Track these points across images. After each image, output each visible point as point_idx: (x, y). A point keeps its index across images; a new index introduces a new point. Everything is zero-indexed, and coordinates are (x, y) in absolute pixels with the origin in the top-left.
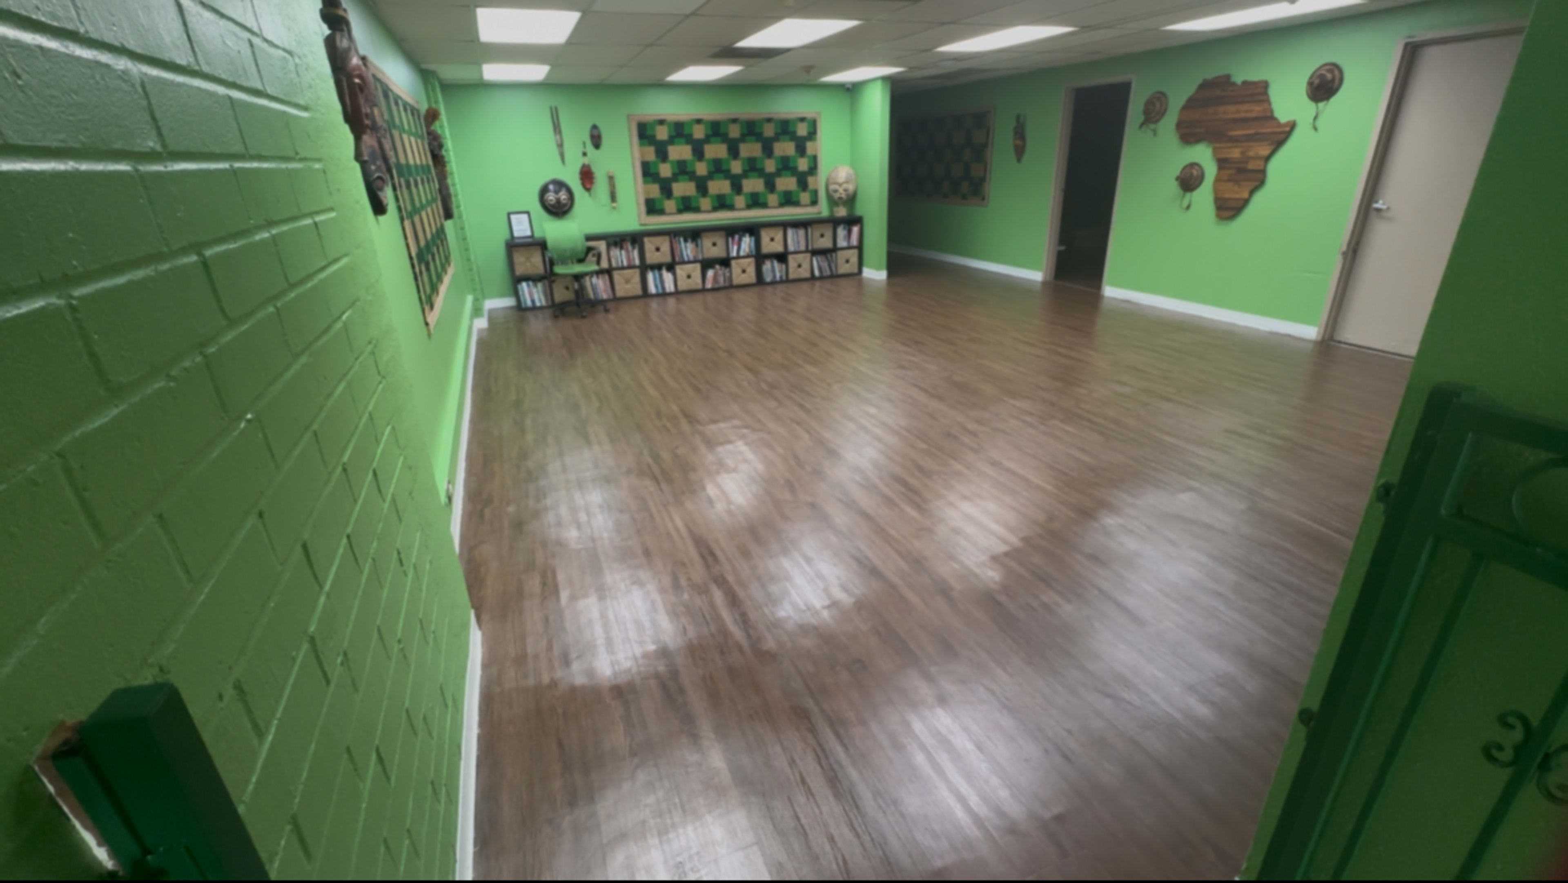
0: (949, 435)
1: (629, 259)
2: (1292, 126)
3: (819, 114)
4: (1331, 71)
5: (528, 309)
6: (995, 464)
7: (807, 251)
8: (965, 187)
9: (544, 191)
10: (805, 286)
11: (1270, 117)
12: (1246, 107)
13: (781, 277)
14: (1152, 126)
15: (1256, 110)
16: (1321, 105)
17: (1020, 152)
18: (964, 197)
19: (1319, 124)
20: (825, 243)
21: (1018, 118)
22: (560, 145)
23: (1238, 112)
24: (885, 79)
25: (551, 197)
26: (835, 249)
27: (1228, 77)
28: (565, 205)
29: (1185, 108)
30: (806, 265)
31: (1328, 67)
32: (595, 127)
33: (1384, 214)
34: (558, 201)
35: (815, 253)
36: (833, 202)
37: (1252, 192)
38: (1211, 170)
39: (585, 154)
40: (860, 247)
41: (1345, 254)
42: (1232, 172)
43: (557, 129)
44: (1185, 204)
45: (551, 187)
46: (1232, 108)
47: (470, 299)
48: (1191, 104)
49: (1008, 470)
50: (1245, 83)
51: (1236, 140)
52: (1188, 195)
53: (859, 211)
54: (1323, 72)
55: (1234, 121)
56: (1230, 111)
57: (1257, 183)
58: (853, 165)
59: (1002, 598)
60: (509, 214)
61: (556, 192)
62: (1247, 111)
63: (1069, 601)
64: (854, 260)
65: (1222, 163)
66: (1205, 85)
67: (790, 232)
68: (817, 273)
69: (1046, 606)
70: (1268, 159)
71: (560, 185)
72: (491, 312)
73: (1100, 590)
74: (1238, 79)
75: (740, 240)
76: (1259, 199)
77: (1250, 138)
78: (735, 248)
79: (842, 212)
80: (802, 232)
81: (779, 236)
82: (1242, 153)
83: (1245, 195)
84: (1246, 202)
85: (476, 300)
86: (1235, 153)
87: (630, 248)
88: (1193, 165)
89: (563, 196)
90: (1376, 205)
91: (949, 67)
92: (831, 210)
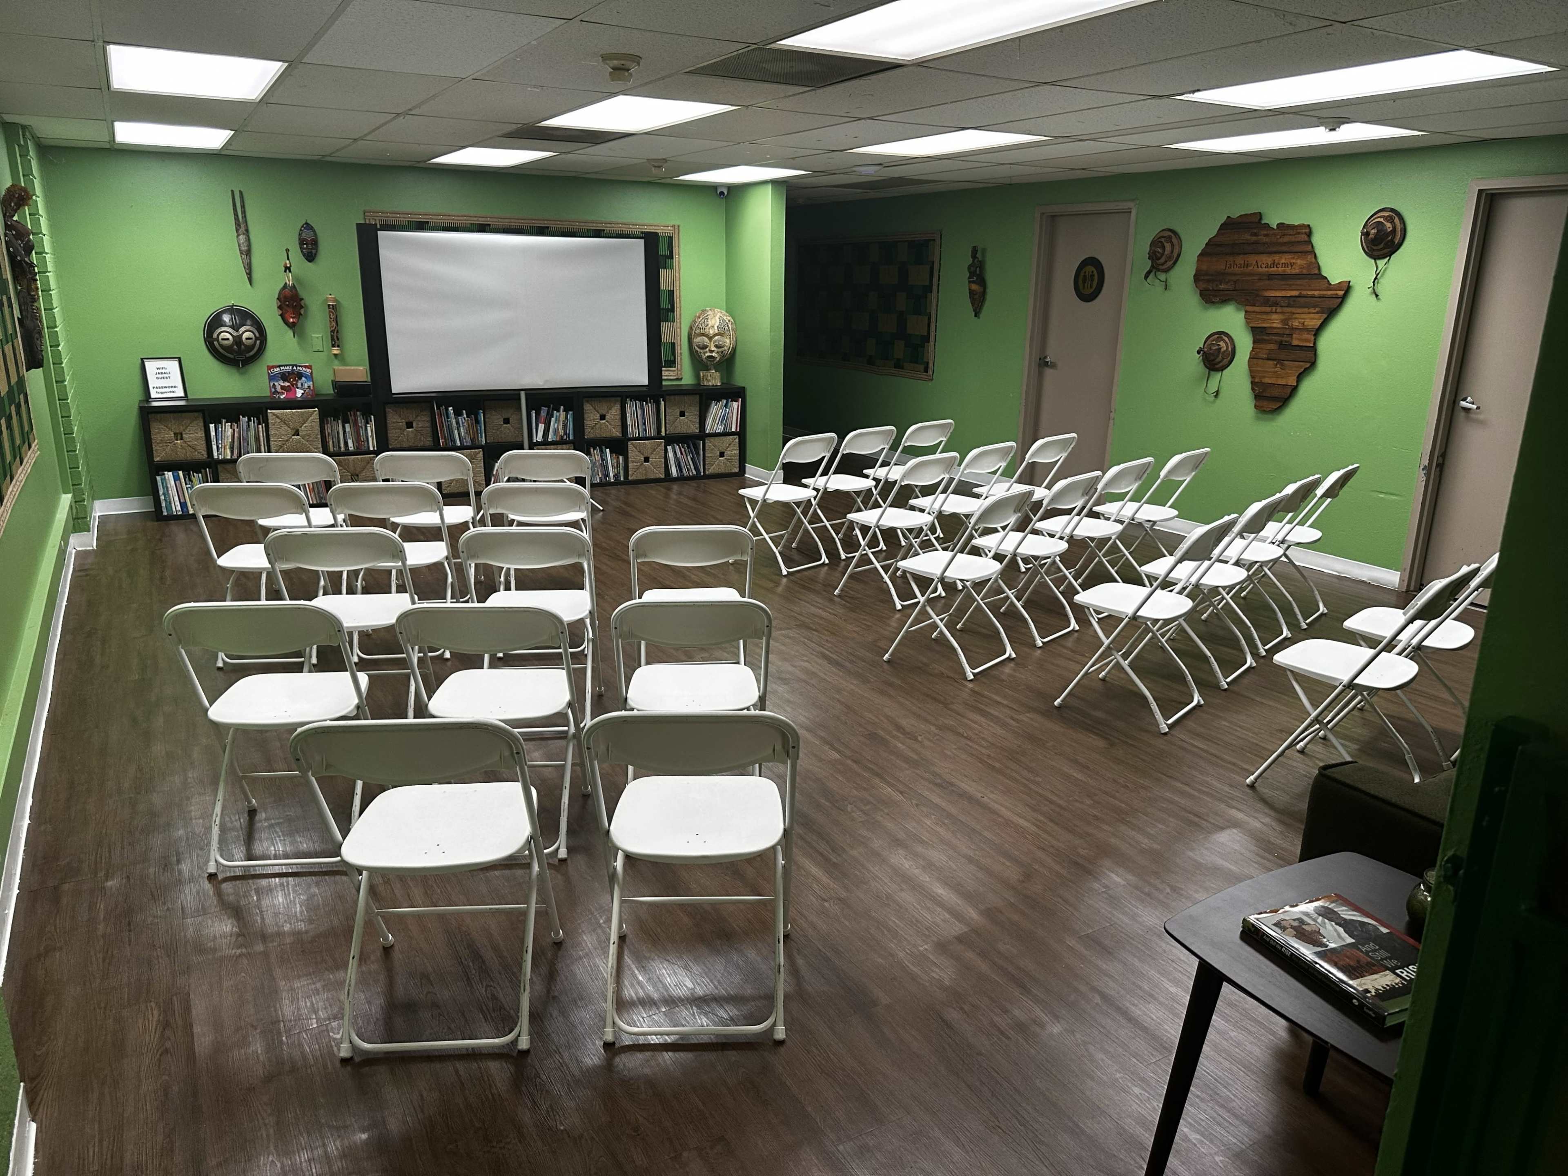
0: (873, 737)
1: (357, 440)
2: (1347, 288)
3: (677, 228)
4: (1390, 219)
5: (172, 518)
6: (945, 786)
7: (658, 436)
8: (899, 349)
9: (214, 322)
10: (655, 491)
11: (1316, 275)
12: (1284, 259)
13: (616, 476)
14: (1162, 276)
15: (1299, 263)
16: (1381, 263)
17: (978, 301)
18: (898, 365)
19: (1379, 289)
20: (688, 425)
21: (975, 251)
22: (247, 253)
23: (1274, 264)
24: (775, 183)
25: (225, 335)
26: (703, 435)
27: (1260, 215)
28: (250, 348)
29: (1203, 255)
30: (656, 459)
31: (1386, 214)
32: (307, 226)
33: (1473, 416)
34: (238, 340)
35: (671, 440)
36: (699, 363)
37: (1300, 378)
38: (1244, 343)
39: (287, 269)
40: (741, 434)
41: (1428, 469)
42: (1273, 346)
43: (242, 225)
44: (1213, 388)
45: (226, 318)
46: (1267, 259)
47: (66, 499)
48: (1211, 250)
49: (964, 795)
50: (1281, 226)
51: (1273, 303)
52: (1216, 377)
53: (739, 380)
54: (1381, 220)
55: (1271, 277)
56: (1263, 263)
57: (1308, 365)
58: (729, 311)
59: (953, 1015)
60: (142, 359)
61: (236, 328)
62: (1285, 265)
63: (1057, 1017)
64: (733, 451)
65: (1259, 334)
66: (1229, 225)
67: (631, 408)
68: (674, 472)
69: (1021, 1027)
70: (1317, 332)
71: (243, 316)
72: (103, 520)
73: (1103, 996)
74: (1273, 220)
75: (550, 416)
76: (1310, 387)
77: (1292, 302)
78: (541, 427)
79: (713, 379)
80: (649, 408)
81: (614, 413)
82: (1285, 322)
83: (1292, 381)
84: (1294, 390)
85: (78, 501)
86: (1275, 321)
87: (361, 422)
88: (1220, 335)
89: (247, 334)
90: (1464, 404)
91: (870, 173)
92: (697, 376)
